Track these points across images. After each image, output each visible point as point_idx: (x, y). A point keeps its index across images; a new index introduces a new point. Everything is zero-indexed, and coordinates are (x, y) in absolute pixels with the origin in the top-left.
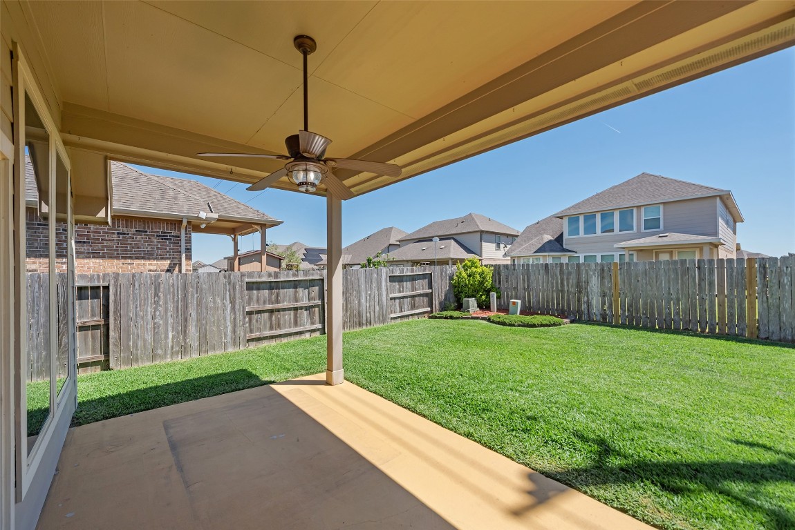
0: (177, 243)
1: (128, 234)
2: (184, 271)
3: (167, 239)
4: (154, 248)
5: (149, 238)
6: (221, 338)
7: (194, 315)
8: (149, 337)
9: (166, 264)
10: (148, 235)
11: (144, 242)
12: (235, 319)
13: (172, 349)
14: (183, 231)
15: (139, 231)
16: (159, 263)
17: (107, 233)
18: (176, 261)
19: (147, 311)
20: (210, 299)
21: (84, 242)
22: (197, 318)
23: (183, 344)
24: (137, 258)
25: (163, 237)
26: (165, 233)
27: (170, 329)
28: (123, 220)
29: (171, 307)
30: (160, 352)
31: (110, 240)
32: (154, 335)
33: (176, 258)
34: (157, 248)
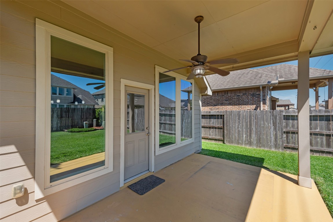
0: (259, 97)
1: (240, 96)
2: (262, 109)
3: (255, 96)
4: (249, 100)
5: (247, 96)
6: (268, 143)
7: (254, 129)
8: (236, 135)
9: (254, 107)
10: (247, 95)
11: (246, 98)
12: (276, 134)
13: (245, 142)
14: (261, 92)
15: (244, 94)
16: (251, 106)
17: (233, 96)
18: (258, 105)
19: (236, 125)
20: (262, 123)
21: (227, 100)
22: (256, 131)
23: (250, 141)
24: (243, 105)
25: (253, 95)
26: (254, 93)
27: (244, 133)
28: (238, 91)
29: (244, 124)
30: (240, 141)
31: (234, 99)
32: (238, 135)
33: (258, 104)
34: (250, 100)
